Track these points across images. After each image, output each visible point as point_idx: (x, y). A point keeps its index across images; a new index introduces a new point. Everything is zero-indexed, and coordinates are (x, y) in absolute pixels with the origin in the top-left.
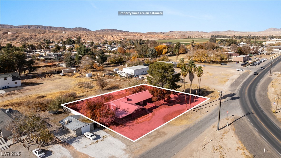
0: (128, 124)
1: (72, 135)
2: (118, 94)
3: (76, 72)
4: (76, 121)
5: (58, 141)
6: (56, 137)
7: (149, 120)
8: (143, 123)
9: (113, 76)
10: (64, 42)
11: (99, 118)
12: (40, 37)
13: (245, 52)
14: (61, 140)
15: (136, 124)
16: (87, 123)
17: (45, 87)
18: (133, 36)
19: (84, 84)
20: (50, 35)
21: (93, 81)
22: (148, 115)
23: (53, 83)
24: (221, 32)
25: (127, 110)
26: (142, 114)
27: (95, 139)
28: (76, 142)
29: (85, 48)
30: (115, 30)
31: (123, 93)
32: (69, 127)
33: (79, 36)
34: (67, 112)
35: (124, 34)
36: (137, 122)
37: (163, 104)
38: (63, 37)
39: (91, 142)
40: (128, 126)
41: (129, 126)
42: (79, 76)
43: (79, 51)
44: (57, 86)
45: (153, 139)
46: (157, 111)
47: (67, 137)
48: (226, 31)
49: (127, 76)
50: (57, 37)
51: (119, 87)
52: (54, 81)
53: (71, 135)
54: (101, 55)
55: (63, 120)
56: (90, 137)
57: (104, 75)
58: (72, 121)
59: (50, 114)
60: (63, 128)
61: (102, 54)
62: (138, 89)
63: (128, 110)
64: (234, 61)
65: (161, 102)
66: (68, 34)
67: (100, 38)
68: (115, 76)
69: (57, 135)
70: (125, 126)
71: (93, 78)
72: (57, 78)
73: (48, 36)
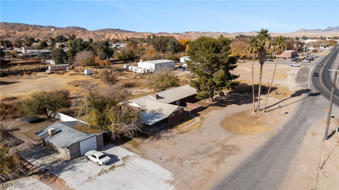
0: (164, 135)
1: (62, 157)
2: (136, 94)
3: (69, 69)
4: (69, 131)
5: (32, 170)
6: (28, 161)
7: (198, 128)
8: (190, 132)
9: (124, 72)
10: (53, 40)
11: (113, 124)
12: (21, 35)
13: (290, 47)
14: (39, 167)
15: (178, 134)
16: (91, 133)
17: (21, 87)
18: (142, 35)
19: (82, 83)
20: (34, 32)
21: (95, 79)
22: (193, 120)
23: (34, 82)
24: (246, 33)
25: (158, 111)
26: (184, 119)
27: (107, 164)
28: (68, 170)
29: (82, 42)
30: (118, 29)
31: (144, 92)
32: (55, 141)
33: (73, 34)
34: (53, 120)
35: (131, 34)
36: (179, 131)
37: (212, 105)
38: (52, 35)
39: (100, 169)
40: (164, 137)
41: (166, 138)
42: (73, 73)
43: (73, 46)
44: (39, 86)
45: (220, 158)
46: (206, 114)
47: (52, 161)
48: (252, 32)
49: (145, 72)
50: (44, 36)
51: (136, 85)
52: (35, 80)
53: (58, 156)
54: (104, 46)
55: (43, 130)
56: (97, 160)
57: (111, 71)
58: (61, 131)
59: (23, 122)
60: (45, 145)
61: (106, 46)
62: (170, 84)
63: (160, 112)
64: (280, 58)
65: (206, 102)
66: (58, 32)
67: (100, 36)
68: (128, 72)
69: (31, 159)
70: (159, 137)
71: (95, 75)
72: (40, 76)
73: (32, 34)
